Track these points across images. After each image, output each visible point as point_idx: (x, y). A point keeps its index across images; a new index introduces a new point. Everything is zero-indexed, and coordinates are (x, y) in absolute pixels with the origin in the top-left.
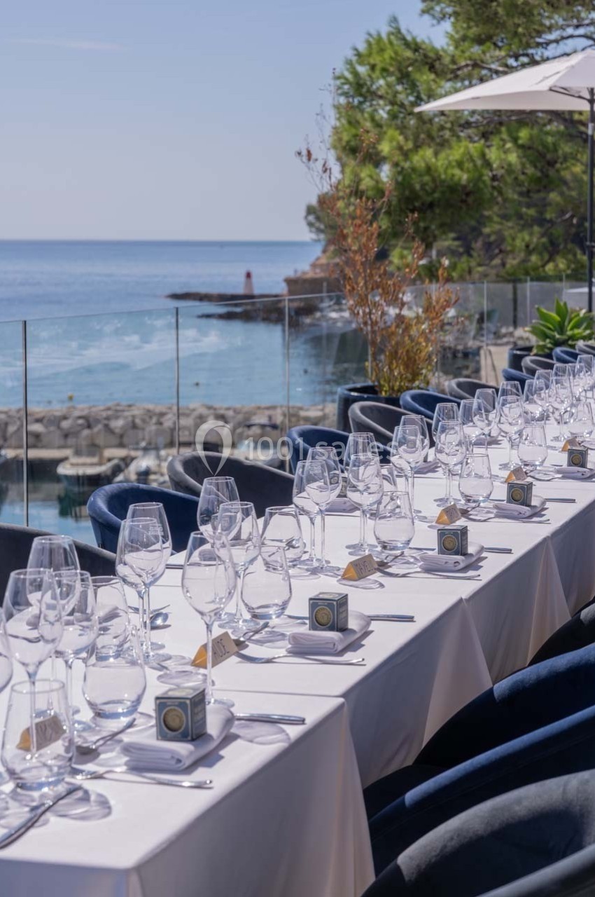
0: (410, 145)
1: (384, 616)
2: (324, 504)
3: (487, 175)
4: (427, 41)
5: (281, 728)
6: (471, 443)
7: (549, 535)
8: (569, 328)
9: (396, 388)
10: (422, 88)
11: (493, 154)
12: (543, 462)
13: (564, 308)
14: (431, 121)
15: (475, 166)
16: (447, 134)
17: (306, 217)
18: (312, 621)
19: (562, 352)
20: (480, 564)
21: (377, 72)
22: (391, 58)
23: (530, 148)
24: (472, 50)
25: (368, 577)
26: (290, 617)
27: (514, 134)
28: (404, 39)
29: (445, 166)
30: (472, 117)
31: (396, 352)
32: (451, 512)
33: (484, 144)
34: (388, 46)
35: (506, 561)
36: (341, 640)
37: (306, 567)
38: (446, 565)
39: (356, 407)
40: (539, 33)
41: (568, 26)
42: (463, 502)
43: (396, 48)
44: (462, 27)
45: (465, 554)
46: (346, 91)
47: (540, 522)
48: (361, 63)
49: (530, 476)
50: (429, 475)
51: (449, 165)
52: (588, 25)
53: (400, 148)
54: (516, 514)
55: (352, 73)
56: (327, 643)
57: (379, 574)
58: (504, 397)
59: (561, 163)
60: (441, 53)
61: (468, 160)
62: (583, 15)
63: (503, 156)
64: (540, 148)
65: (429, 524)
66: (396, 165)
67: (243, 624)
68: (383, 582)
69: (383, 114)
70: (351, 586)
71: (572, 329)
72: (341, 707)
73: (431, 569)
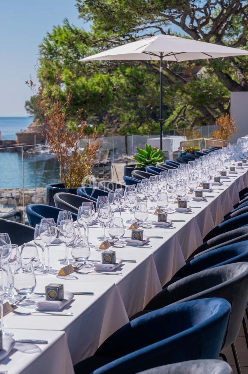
0: (75, 76)
1: (80, 293)
2: (49, 243)
3: (111, 88)
4: (82, 30)
5: (36, 346)
6: (113, 212)
7: (152, 254)
8: (152, 157)
9: (73, 185)
10: (80, 51)
11: (114, 80)
12: (146, 219)
13: (149, 148)
14: (84, 65)
15: (105, 84)
16: (92, 71)
17: (25, 107)
18: (47, 296)
19: (150, 168)
20: (122, 268)
21: (59, 44)
22: (65, 37)
23: (130, 77)
24: (103, 33)
25: (70, 274)
26: (36, 293)
27: (123, 71)
28: (71, 29)
29: (91, 85)
30: (103, 63)
31: (73, 169)
32: (106, 244)
33: (109, 75)
34: (64, 32)
35: (134, 266)
36: (61, 305)
37: (41, 270)
38: (106, 269)
39: (57, 195)
40: (134, 26)
41: (148, 22)
42: (111, 239)
43: (68, 33)
44: (98, 23)
45: (114, 263)
46: (44, 52)
47: (148, 248)
48: (51, 40)
49: (141, 226)
50: (94, 226)
51: (93, 84)
52: (157, 22)
53: (70, 77)
54: (136, 244)
55: (47, 44)
56: (54, 306)
57: (75, 273)
58: (128, 192)
59: (146, 83)
60: (88, 35)
61: (102, 82)
62: (155, 17)
63: (118, 80)
64: (136, 76)
65: (96, 249)
66: (68, 84)
67: (14, 297)
68: (77, 277)
69: (62, 62)
70: (63, 279)
71: (153, 157)
72: (63, 335)
73: (99, 270)
